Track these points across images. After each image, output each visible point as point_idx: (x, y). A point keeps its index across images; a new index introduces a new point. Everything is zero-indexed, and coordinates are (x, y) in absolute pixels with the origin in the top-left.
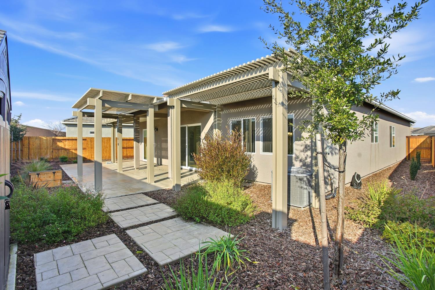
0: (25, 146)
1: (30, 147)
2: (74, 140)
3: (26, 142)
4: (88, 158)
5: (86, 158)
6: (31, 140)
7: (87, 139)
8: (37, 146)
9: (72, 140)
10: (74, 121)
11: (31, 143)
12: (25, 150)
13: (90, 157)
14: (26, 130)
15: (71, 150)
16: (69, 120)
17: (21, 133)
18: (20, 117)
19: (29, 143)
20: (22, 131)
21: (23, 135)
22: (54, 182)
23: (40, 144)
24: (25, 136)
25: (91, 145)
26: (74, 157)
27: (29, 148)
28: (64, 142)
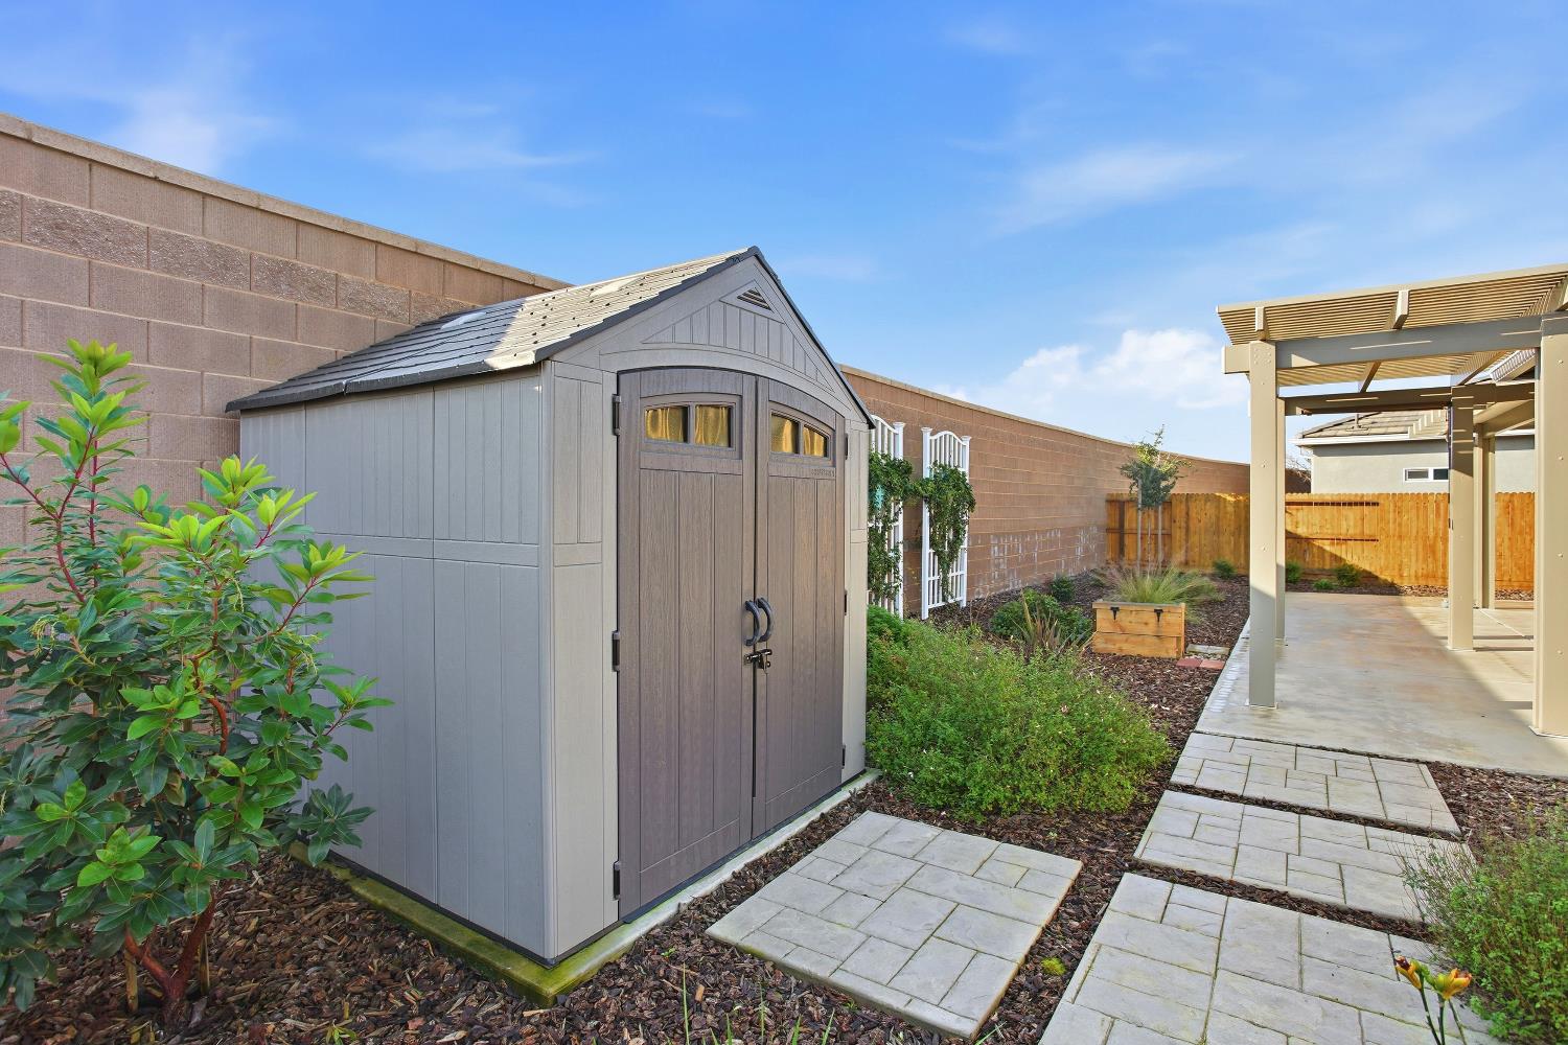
0: (1178, 524)
1: (1191, 525)
2: (1328, 504)
3: (1179, 511)
4: (1383, 577)
5: (1377, 577)
6: (1192, 505)
7: (1381, 501)
8: (1209, 525)
9: (1322, 504)
10: (1340, 432)
11: (1193, 514)
12: (1178, 534)
13: (1396, 572)
14: (1177, 475)
15: (1317, 543)
16: (1321, 430)
17: (1163, 484)
18: (1159, 435)
19: (1187, 514)
20: (1164, 477)
21: (1167, 488)
22: (1156, 640)
23: (1218, 518)
24: (1172, 491)
25: (1400, 525)
26: (1327, 567)
27: (1188, 529)
28: (1294, 512)
